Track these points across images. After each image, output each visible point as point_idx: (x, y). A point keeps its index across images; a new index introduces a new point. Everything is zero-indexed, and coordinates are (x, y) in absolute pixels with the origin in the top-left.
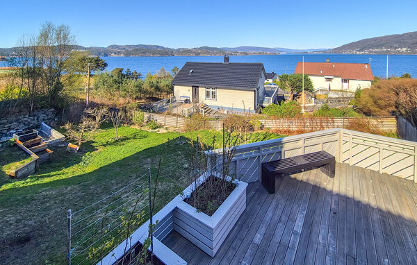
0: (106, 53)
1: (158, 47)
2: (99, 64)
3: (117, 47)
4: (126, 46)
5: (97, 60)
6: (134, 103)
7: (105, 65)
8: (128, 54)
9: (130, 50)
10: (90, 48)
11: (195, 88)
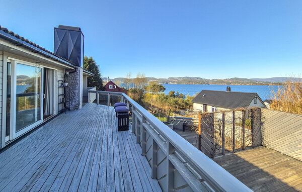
0: (167, 82)
1: (198, 78)
2: (162, 88)
3: (173, 78)
4: (178, 78)
5: (161, 86)
6: (172, 109)
7: (165, 89)
8: (179, 83)
9: (180, 80)
10: (159, 79)
11: (205, 105)
